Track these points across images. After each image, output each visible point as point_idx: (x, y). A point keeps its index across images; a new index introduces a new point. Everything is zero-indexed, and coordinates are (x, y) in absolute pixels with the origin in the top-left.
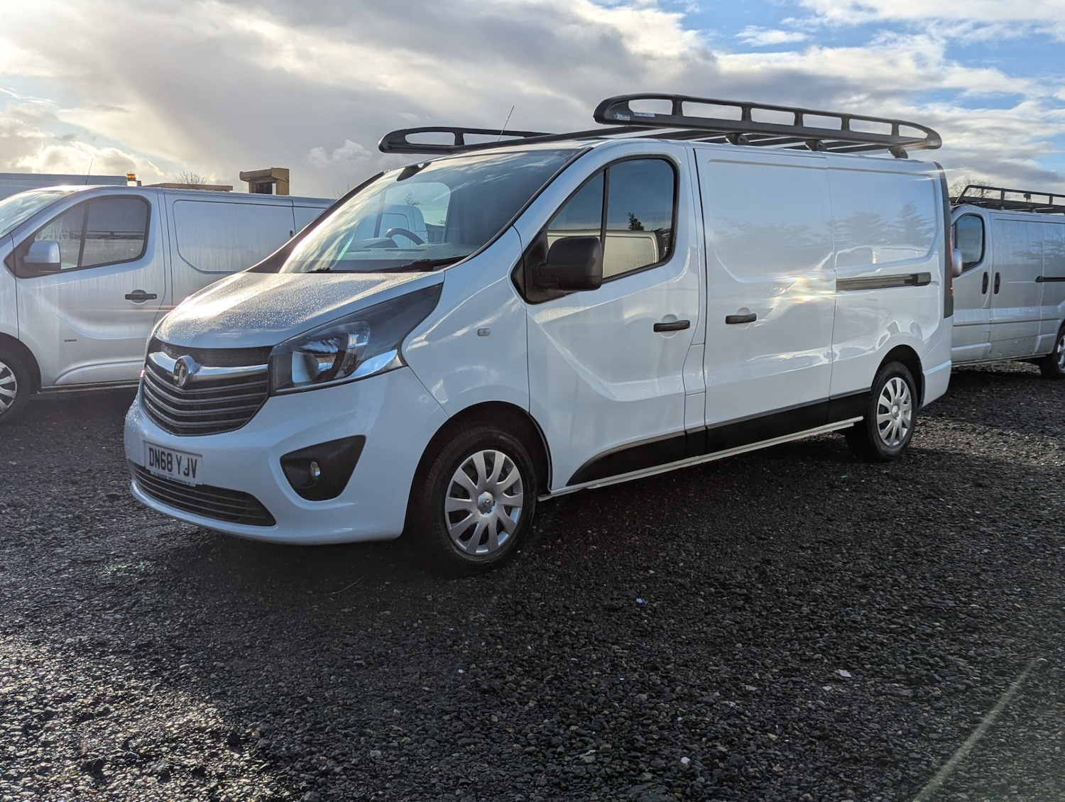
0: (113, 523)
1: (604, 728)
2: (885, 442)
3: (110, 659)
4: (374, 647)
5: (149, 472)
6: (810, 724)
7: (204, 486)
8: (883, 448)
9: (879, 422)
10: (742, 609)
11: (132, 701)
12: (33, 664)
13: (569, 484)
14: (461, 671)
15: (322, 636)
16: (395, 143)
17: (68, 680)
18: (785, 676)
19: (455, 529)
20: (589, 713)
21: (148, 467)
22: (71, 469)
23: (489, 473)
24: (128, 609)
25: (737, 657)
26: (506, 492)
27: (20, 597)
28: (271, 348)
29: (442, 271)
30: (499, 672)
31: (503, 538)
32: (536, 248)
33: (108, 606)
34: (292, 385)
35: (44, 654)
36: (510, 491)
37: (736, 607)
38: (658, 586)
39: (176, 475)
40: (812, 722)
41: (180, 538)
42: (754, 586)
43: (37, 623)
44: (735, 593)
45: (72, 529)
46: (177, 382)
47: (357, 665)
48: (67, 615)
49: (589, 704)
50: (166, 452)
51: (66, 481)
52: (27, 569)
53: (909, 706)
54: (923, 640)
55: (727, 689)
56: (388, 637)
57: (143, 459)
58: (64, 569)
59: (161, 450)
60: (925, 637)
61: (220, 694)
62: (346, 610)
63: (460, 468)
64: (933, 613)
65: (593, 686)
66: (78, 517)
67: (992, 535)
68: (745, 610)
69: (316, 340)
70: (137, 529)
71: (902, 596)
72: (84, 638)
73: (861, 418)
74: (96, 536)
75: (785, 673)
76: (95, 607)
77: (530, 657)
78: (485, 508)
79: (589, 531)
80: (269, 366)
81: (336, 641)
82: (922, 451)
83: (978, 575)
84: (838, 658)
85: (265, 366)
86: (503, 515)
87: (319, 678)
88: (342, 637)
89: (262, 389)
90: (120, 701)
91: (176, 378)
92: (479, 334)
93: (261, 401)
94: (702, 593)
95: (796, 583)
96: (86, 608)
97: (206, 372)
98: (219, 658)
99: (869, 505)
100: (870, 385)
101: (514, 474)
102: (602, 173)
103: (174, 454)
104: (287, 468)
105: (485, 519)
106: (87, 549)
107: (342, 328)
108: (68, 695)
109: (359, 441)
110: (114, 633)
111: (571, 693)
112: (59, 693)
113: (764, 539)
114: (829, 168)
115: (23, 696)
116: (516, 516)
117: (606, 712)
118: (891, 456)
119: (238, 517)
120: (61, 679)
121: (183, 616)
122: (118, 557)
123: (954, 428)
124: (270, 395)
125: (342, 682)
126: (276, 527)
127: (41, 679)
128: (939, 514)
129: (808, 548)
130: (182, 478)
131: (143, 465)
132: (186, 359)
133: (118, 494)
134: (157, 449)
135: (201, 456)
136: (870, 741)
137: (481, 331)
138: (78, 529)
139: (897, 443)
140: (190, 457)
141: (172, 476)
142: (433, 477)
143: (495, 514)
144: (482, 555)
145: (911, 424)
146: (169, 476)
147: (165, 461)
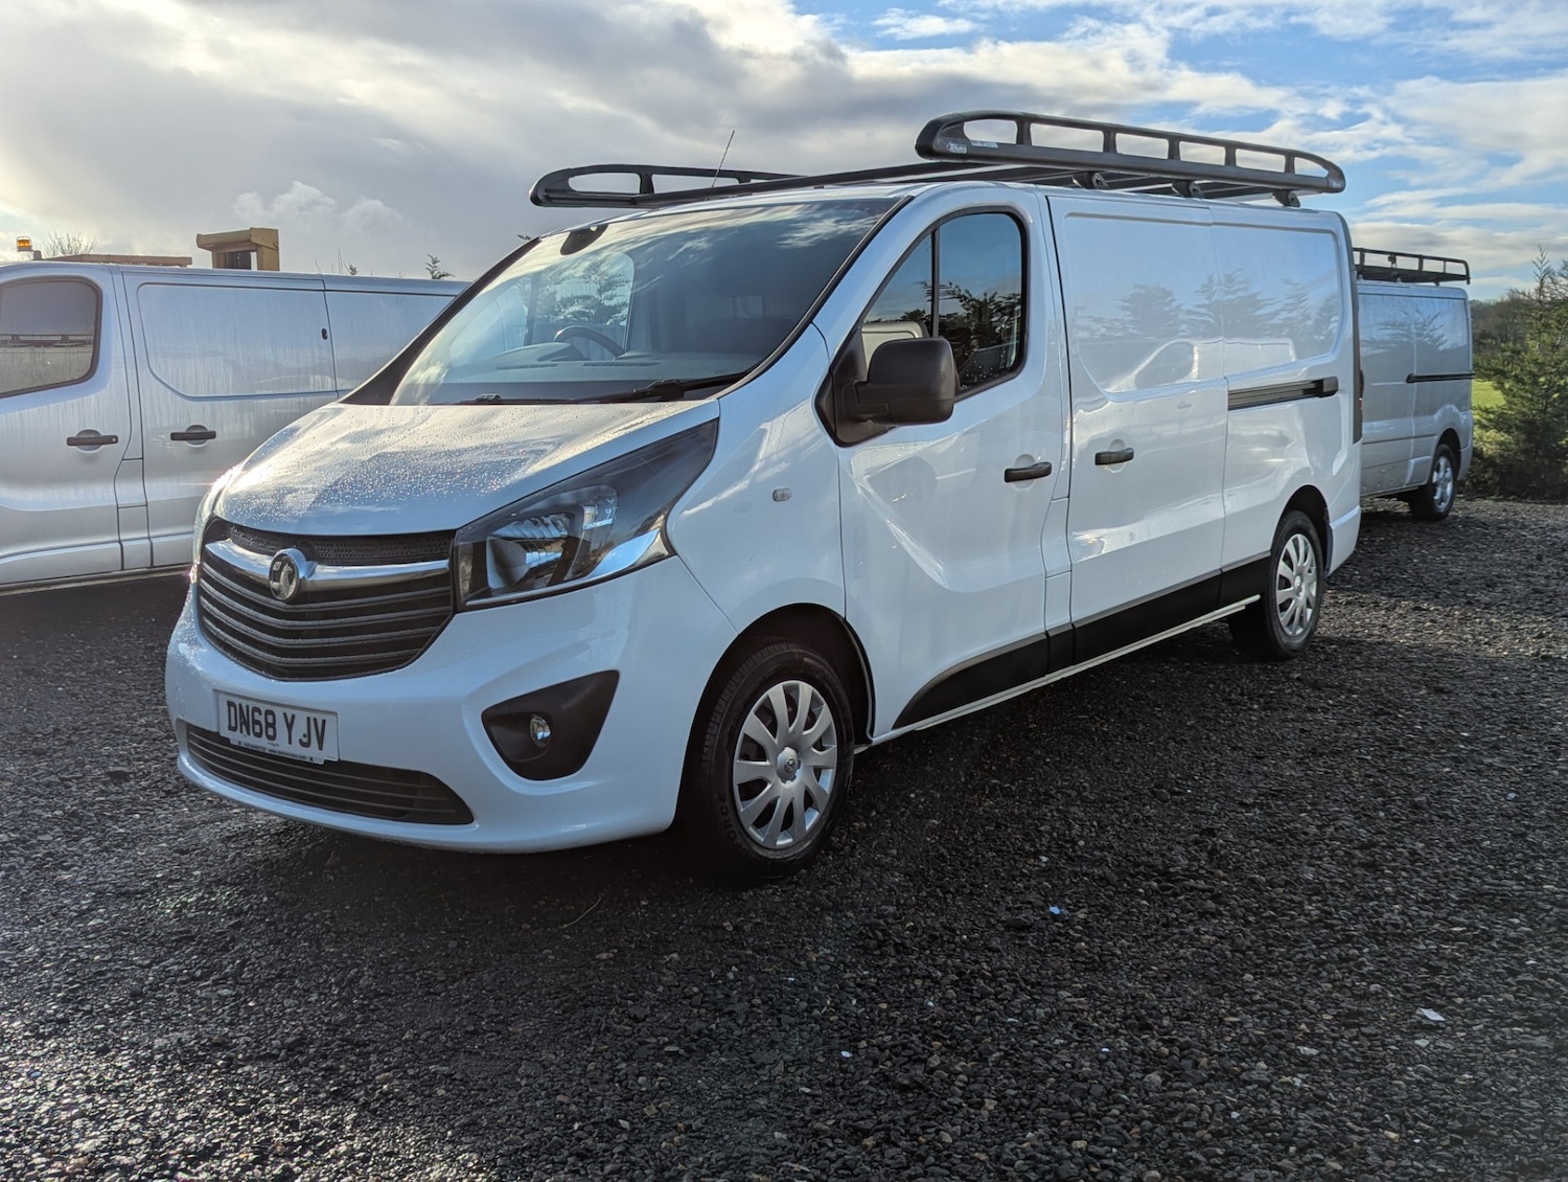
0: (137, 822)
1: (1126, 1141)
2: (1286, 630)
3: (249, 1073)
4: (683, 1021)
5: (226, 741)
6: (1436, 1108)
7: (340, 762)
8: (1285, 640)
9: (1279, 602)
10: (1216, 914)
11: (324, 1149)
12: (117, 1091)
13: (896, 726)
14: (845, 1054)
15: (586, 1006)
16: (553, 191)
17: (194, 1118)
18: (1348, 1027)
19: (748, 810)
20: (1087, 1115)
21: (225, 733)
22: (25, 730)
23: (792, 716)
24: (236, 975)
25: (1257, 997)
26: (815, 746)
27: (35, 966)
28: (451, 534)
29: (713, 398)
30: (911, 1052)
31: (812, 818)
33: (198, 973)
34: (488, 593)
35: (126, 1071)
36: (819, 746)
37: (1206, 912)
38: (1067, 882)
39: (284, 745)
40: (1438, 1105)
41: (259, 842)
42: (1212, 873)
43: (90, 1012)
44: (1192, 889)
45: (73, 837)
46: (278, 592)
47: (671, 1054)
48: (135, 995)
49: (1082, 1099)
50: (263, 708)
51: (25, 752)
52: (24, 913)
53: (1558, 1064)
54: (1511, 949)
55: (1273, 1055)
56: (697, 1000)
57: (211, 719)
58: (89, 910)
59: (252, 705)
60: (1513, 945)
61: (469, 1125)
62: (604, 956)
63: (752, 712)
64: (1504, 905)
65: (1068, 1065)
66: (74, 814)
67: (1504, 769)
68: (1222, 915)
69: (520, 520)
70: (180, 830)
71: (1437, 876)
72: (185, 1036)
73: (1257, 597)
74: (116, 846)
75: (1343, 1020)
76: (176, 976)
77: (943, 1022)
78: (787, 773)
79: (912, 795)
80: (451, 564)
81: (613, 1012)
82: (1329, 641)
83: (1523, 835)
84: (1408, 990)
85: (443, 564)
86: (810, 782)
87: (620, 1082)
88: (620, 1005)
89: (443, 599)
90: (303, 1151)
91: (275, 585)
92: (775, 499)
93: (441, 622)
94: (1141, 890)
95: (1270, 865)
96: (162, 980)
97: (327, 574)
98: (435, 1058)
99: (1303, 731)
100: (1269, 548)
101: (825, 717)
102: (929, 238)
103: (279, 712)
104: (493, 729)
105: (788, 790)
106: (112, 871)
107: (567, 498)
108: (206, 1147)
109: (609, 680)
110: (231, 1024)
111: (1043, 1082)
112: (189, 1144)
113: (1179, 794)
114: (1215, 224)
115: (127, 1155)
116: (827, 781)
117: (1115, 1112)
118: (1295, 651)
119: (405, 812)
120: (179, 1117)
121: (337, 984)
122: (172, 881)
123: (1348, 603)
124: (456, 611)
125: (661, 1088)
126: (476, 825)
127: (143, 1119)
128: (1411, 739)
129: (1254, 805)
130: (296, 750)
131: (214, 730)
132: (293, 553)
133: (125, 769)
134: (244, 703)
135: (335, 714)
136: (1543, 1131)
137: (779, 493)
138: (81, 835)
139: (1299, 631)
140: (312, 715)
141: (276, 748)
142: (715, 730)
143: (801, 782)
144: (785, 848)
145: (1316, 604)
146: (271, 747)
147: (259, 723)
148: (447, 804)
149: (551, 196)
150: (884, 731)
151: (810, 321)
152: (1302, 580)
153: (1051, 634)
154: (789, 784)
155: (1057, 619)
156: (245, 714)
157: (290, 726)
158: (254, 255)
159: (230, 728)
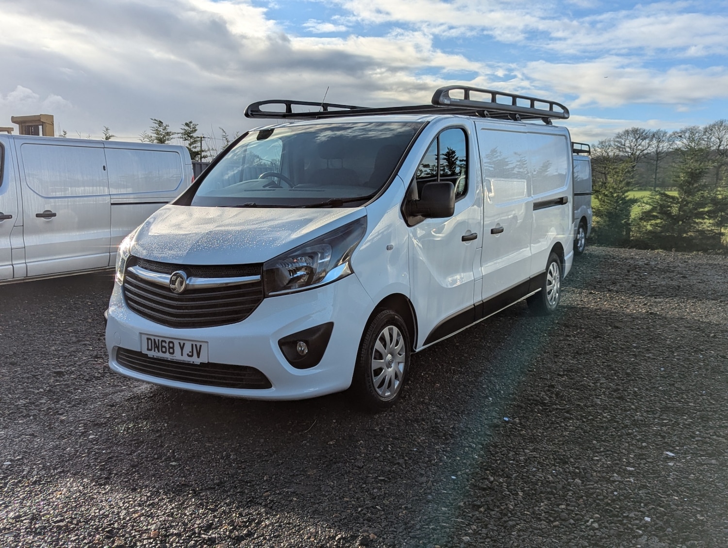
2: (550, 302)
5: (145, 356)
7: (209, 363)
9: (547, 291)
13: (424, 345)
15: (335, 463)
18: (641, 459)
19: (377, 380)
21: (145, 351)
23: (391, 341)
24: (173, 457)
25: (602, 450)
26: (398, 354)
27: (77, 456)
28: (261, 264)
29: (363, 207)
30: (480, 475)
31: (397, 384)
33: (156, 456)
36: (400, 353)
37: (566, 418)
38: (504, 408)
39: (179, 356)
43: (117, 474)
44: (556, 409)
46: (174, 289)
50: (167, 340)
51: (6, 363)
53: (723, 470)
54: (688, 428)
55: (618, 471)
58: (85, 432)
59: (161, 339)
62: (331, 443)
63: (378, 339)
64: (679, 412)
65: (543, 478)
66: (50, 391)
67: (654, 359)
68: (573, 419)
70: (104, 397)
71: (648, 401)
72: (166, 482)
73: (540, 289)
75: (638, 457)
76: (146, 458)
77: (485, 464)
78: (389, 365)
79: (423, 374)
80: (262, 277)
81: (348, 465)
82: (564, 307)
83: (673, 384)
84: (657, 445)
85: (258, 277)
86: (397, 369)
87: (367, 492)
88: (349, 462)
89: (258, 292)
91: (172, 286)
92: (387, 249)
93: (258, 302)
94: (536, 410)
99: (569, 344)
100: (544, 269)
101: (401, 341)
102: (437, 137)
103: (176, 343)
104: (283, 348)
105: (390, 372)
106: (83, 415)
108: (207, 525)
109: (330, 325)
110: (184, 476)
112: (199, 524)
114: (528, 132)
115: (174, 529)
116: (401, 367)
120: (187, 514)
121: (221, 458)
122: (116, 418)
124: (265, 297)
125: (386, 493)
126: (272, 389)
128: (614, 347)
130: (185, 359)
131: (139, 351)
132: (182, 273)
133: (60, 370)
134: (157, 338)
135: (207, 342)
137: (389, 247)
138: (58, 400)
139: (554, 303)
140: (194, 343)
141: (174, 358)
142: (365, 347)
143: (394, 369)
144: (388, 396)
145: (560, 291)
146: (171, 357)
147: (165, 347)
148: (260, 380)
149: (254, 113)
150: (420, 347)
151: (396, 174)
152: (555, 282)
153: (476, 305)
154: (390, 370)
155: (478, 299)
156: (156, 344)
157: (182, 348)
158: (40, 127)
159: (148, 349)
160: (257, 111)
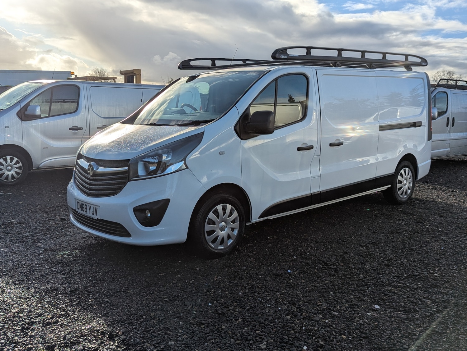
0: (63, 232)
1: (271, 332)
2: (401, 196)
3: (59, 297)
4: (173, 293)
5: (77, 212)
6: (361, 331)
7: (100, 219)
8: (400, 199)
9: (398, 187)
10: (334, 275)
11: (68, 317)
12: (27, 298)
13: (259, 218)
14: (210, 304)
15: (150, 287)
16: (185, 65)
17: (41, 307)
18: (351, 308)
19: (209, 238)
20: (264, 325)
21: (77, 210)
22: (46, 206)
23: (224, 214)
24: (68, 273)
25: (330, 298)
27: (22, 267)
28: (129, 160)
29: (204, 126)
30: (226, 305)
31: (230, 242)
32: (245, 116)
33: (59, 271)
34: (138, 176)
35: (31, 294)
36: (233, 222)
37: (331, 275)
38: (297, 264)
39: (89, 214)
40: (362, 330)
42: (339, 264)
43: (29, 279)
44: (331, 268)
45: (45, 235)
46: (89, 174)
47: (165, 301)
48: (42, 276)
49: (264, 320)
50: (85, 204)
51: (43, 212)
52: (25, 253)
53: (404, 322)
55: (325, 314)
56: (179, 288)
57: (75, 206)
58: (41, 254)
59: (82, 203)
60: (413, 290)
61: (106, 314)
62: (161, 274)
63: (211, 212)
64: (417, 278)
65: (267, 312)
66: (48, 229)
67: (445, 240)
68: (335, 276)
69: (148, 157)
70: (73, 235)
71: (404, 270)
72: (49, 287)
73: (390, 186)
74: (55, 238)
75: (351, 306)
76: (54, 272)
77: (240, 298)
78: (222, 229)
79: (269, 237)
80: (128, 168)
81: (156, 289)
82: (418, 200)
83: (438, 260)
84: (374, 300)
85: (126, 168)
86: (230, 232)
87: (149, 307)
88: (159, 287)
89: (126, 178)
90: (63, 317)
91: (89, 172)
92: (220, 154)
93: (125, 184)
94: (317, 268)
95: (358, 263)
96: (50, 272)
97: (101, 169)
98: (106, 297)
99: (392, 226)
100: (394, 172)
101: (235, 214)
102: (275, 82)
103: (88, 205)
104: (136, 213)
105: (222, 234)
106: (51, 244)
107: (160, 152)
108: (41, 313)
109: (167, 201)
110: (61, 284)
111: (257, 315)
112: (37, 313)
113: (345, 242)
114: (377, 76)
115: (22, 314)
116: (236, 232)
117: (272, 324)
118: (403, 202)
119: (116, 233)
120: (38, 306)
121: (92, 277)
122: (64, 248)
123: (432, 189)
124: (129, 181)
125: (158, 309)
126: (131, 238)
127: (30, 306)
128: (423, 230)
129: (364, 246)
130: (91, 215)
131: (75, 209)
132: (93, 164)
133: (65, 218)
134: (81, 202)
135: (99, 206)
136: (386, 339)
137: (221, 153)
138: (47, 234)
139: (406, 196)
140: (95, 206)
142: (200, 216)
143: (227, 232)
144: (220, 250)
146: (86, 214)
147: (84, 208)
148: (123, 232)
149: (184, 67)
151: (235, 105)
152: (407, 182)
153: (313, 194)
154: (223, 232)
155: (315, 190)
156: (82, 205)
157: (90, 209)
158: (135, 77)
160: (188, 65)
